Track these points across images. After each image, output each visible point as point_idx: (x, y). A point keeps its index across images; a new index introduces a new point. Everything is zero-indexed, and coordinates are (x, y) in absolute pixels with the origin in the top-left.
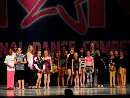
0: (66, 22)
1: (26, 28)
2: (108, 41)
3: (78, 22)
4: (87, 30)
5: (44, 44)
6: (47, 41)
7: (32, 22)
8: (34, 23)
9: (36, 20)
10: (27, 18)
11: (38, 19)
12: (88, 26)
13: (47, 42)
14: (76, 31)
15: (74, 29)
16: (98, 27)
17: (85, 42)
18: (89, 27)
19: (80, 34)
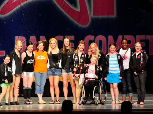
0: (62, 10)
1: (5, 18)
2: (119, 36)
3: (78, 10)
4: (90, 21)
5: (30, 39)
6: (34, 35)
7: (14, 8)
8: (17, 11)
9: (19, 6)
10: (7, 3)
11: (22, 4)
12: (91, 15)
13: (35, 37)
14: (76, 22)
15: (72, 19)
16: (105, 16)
17: (87, 37)
18: (94, 16)
19: (80, 25)
